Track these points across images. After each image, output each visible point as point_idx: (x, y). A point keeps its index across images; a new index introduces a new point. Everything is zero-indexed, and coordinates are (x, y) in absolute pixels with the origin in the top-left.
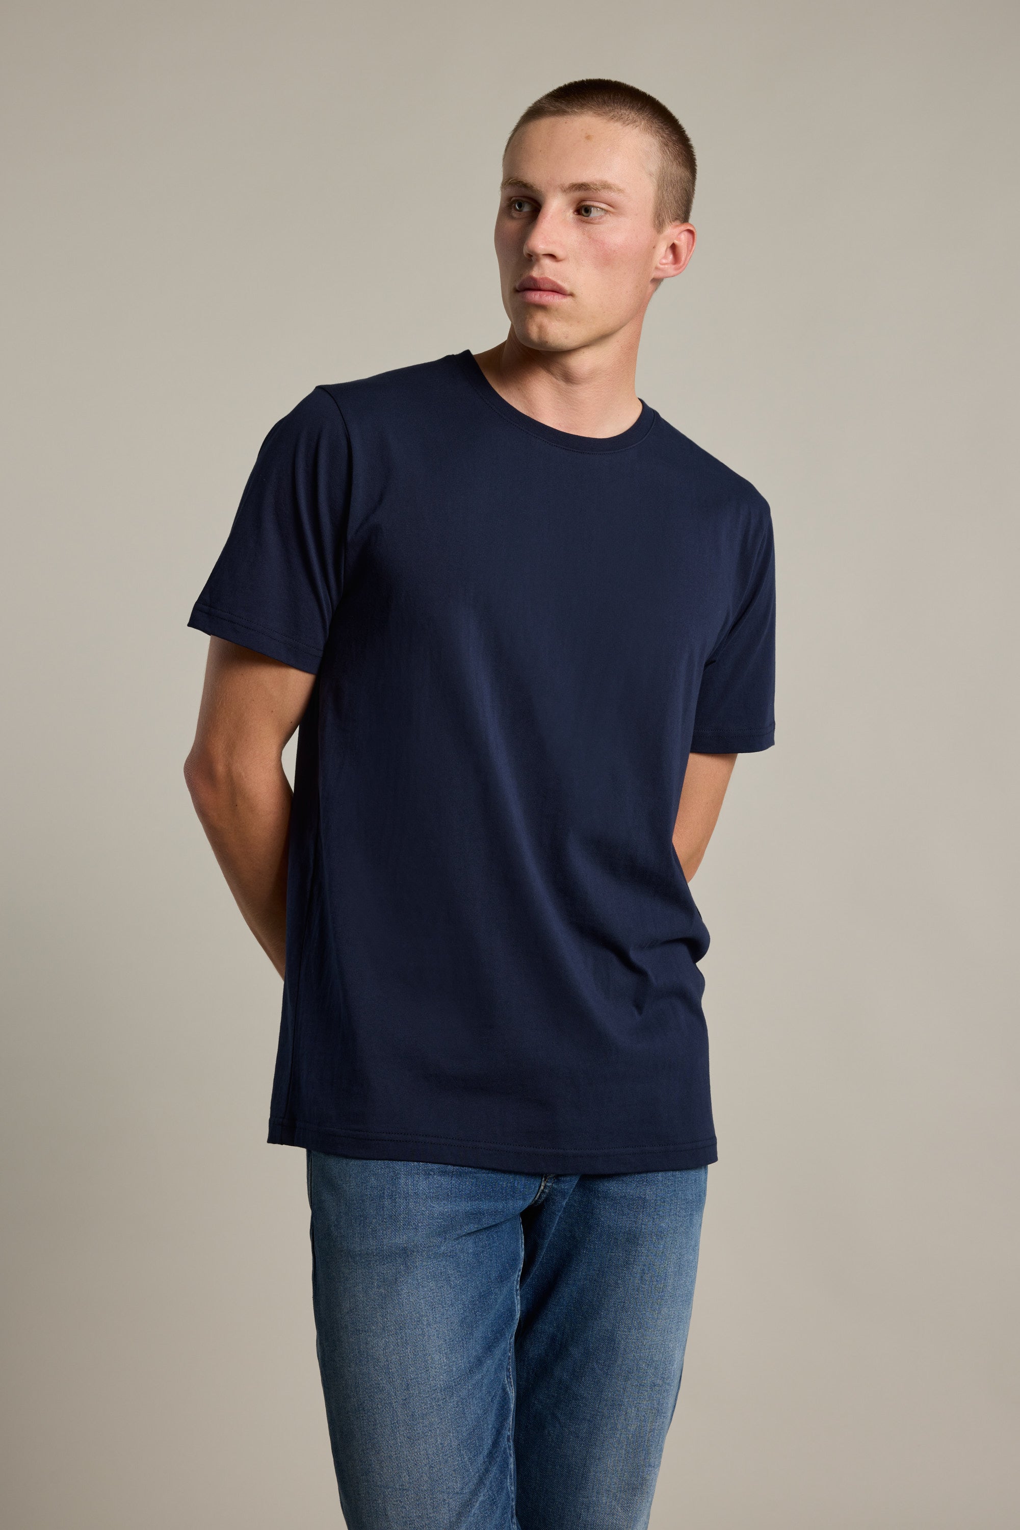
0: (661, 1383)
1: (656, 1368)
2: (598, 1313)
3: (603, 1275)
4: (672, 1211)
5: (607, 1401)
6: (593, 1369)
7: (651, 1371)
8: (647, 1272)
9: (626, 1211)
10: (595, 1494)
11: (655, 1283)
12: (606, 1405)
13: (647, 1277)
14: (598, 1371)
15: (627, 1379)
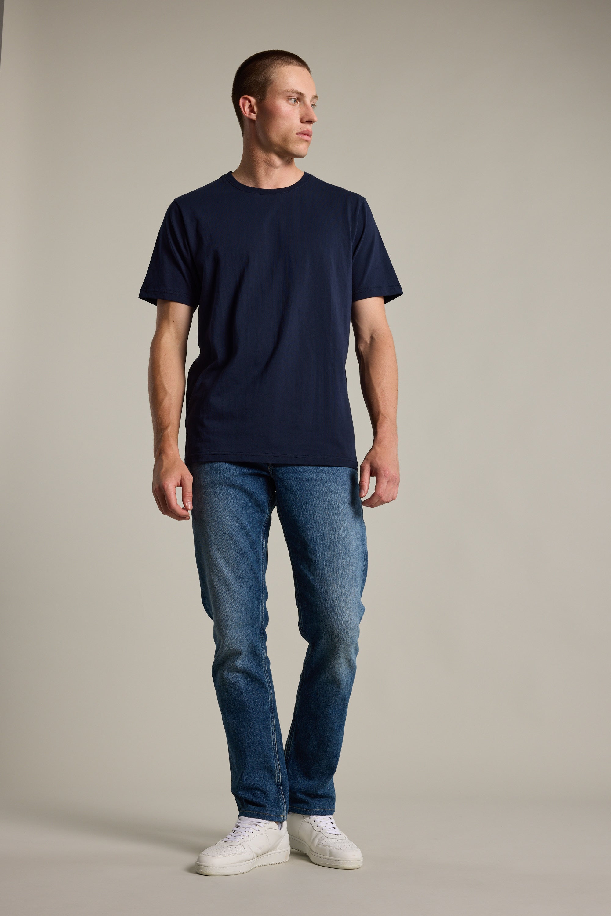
0: (348, 552)
1: (345, 547)
2: (315, 527)
3: (313, 512)
4: (335, 483)
5: (327, 561)
6: (319, 549)
7: (343, 548)
8: (330, 508)
9: (315, 484)
10: (331, 599)
11: (335, 512)
12: (328, 562)
13: (331, 510)
14: (321, 549)
15: (333, 551)
